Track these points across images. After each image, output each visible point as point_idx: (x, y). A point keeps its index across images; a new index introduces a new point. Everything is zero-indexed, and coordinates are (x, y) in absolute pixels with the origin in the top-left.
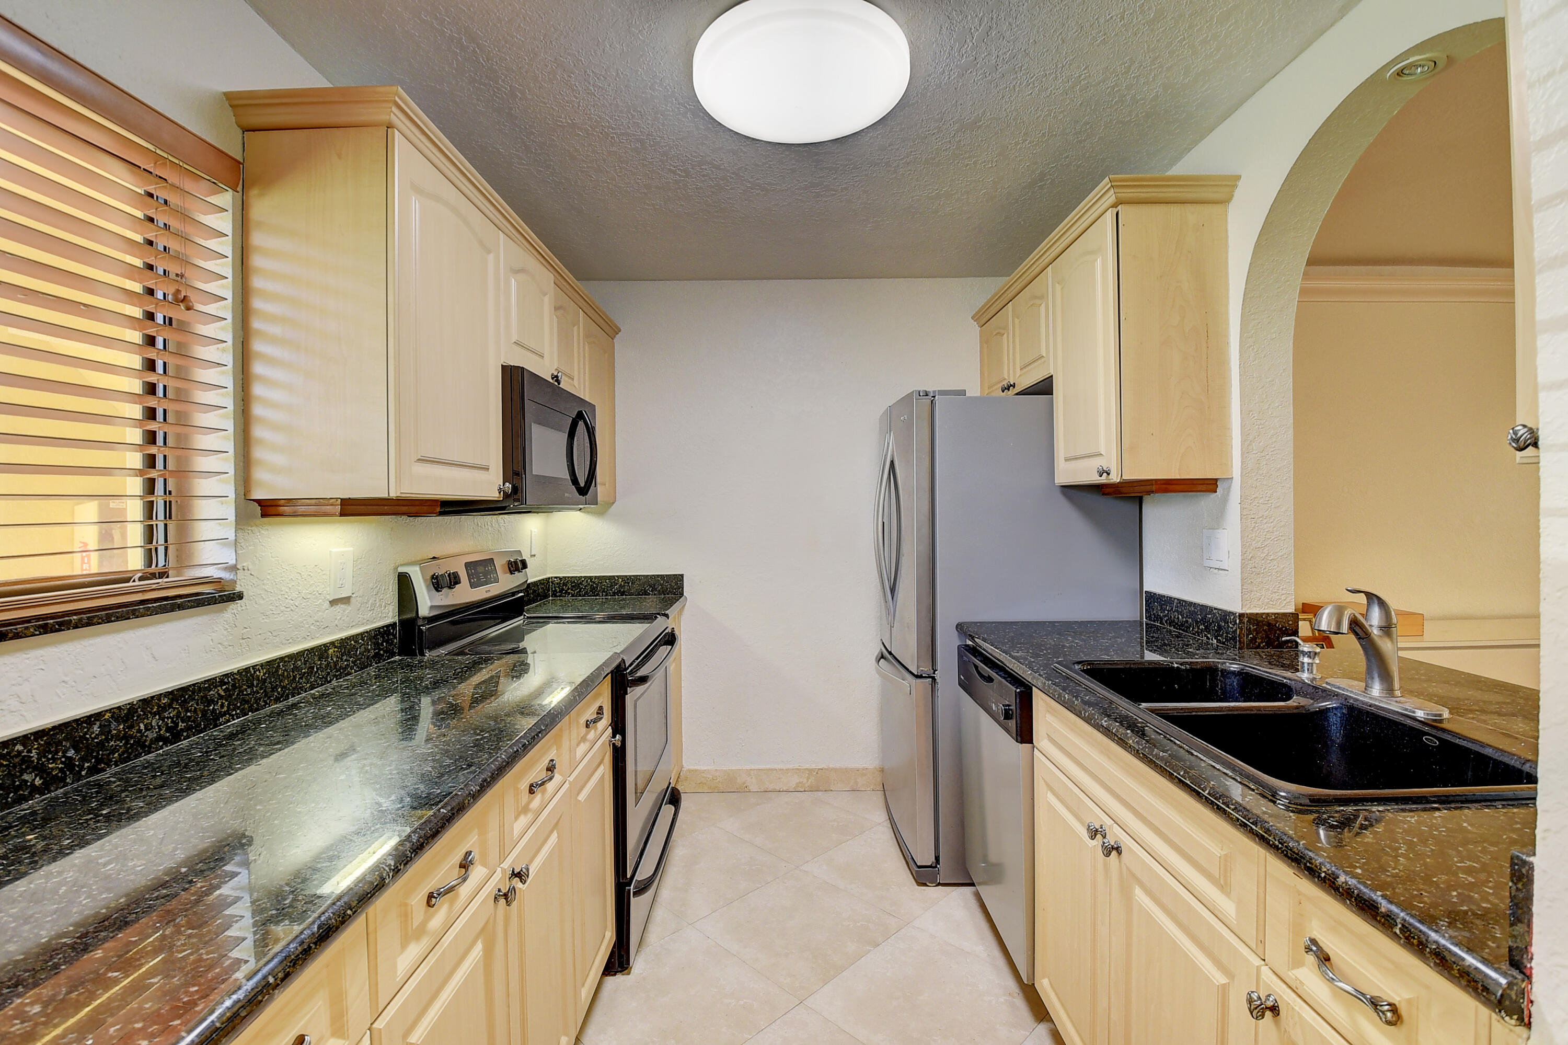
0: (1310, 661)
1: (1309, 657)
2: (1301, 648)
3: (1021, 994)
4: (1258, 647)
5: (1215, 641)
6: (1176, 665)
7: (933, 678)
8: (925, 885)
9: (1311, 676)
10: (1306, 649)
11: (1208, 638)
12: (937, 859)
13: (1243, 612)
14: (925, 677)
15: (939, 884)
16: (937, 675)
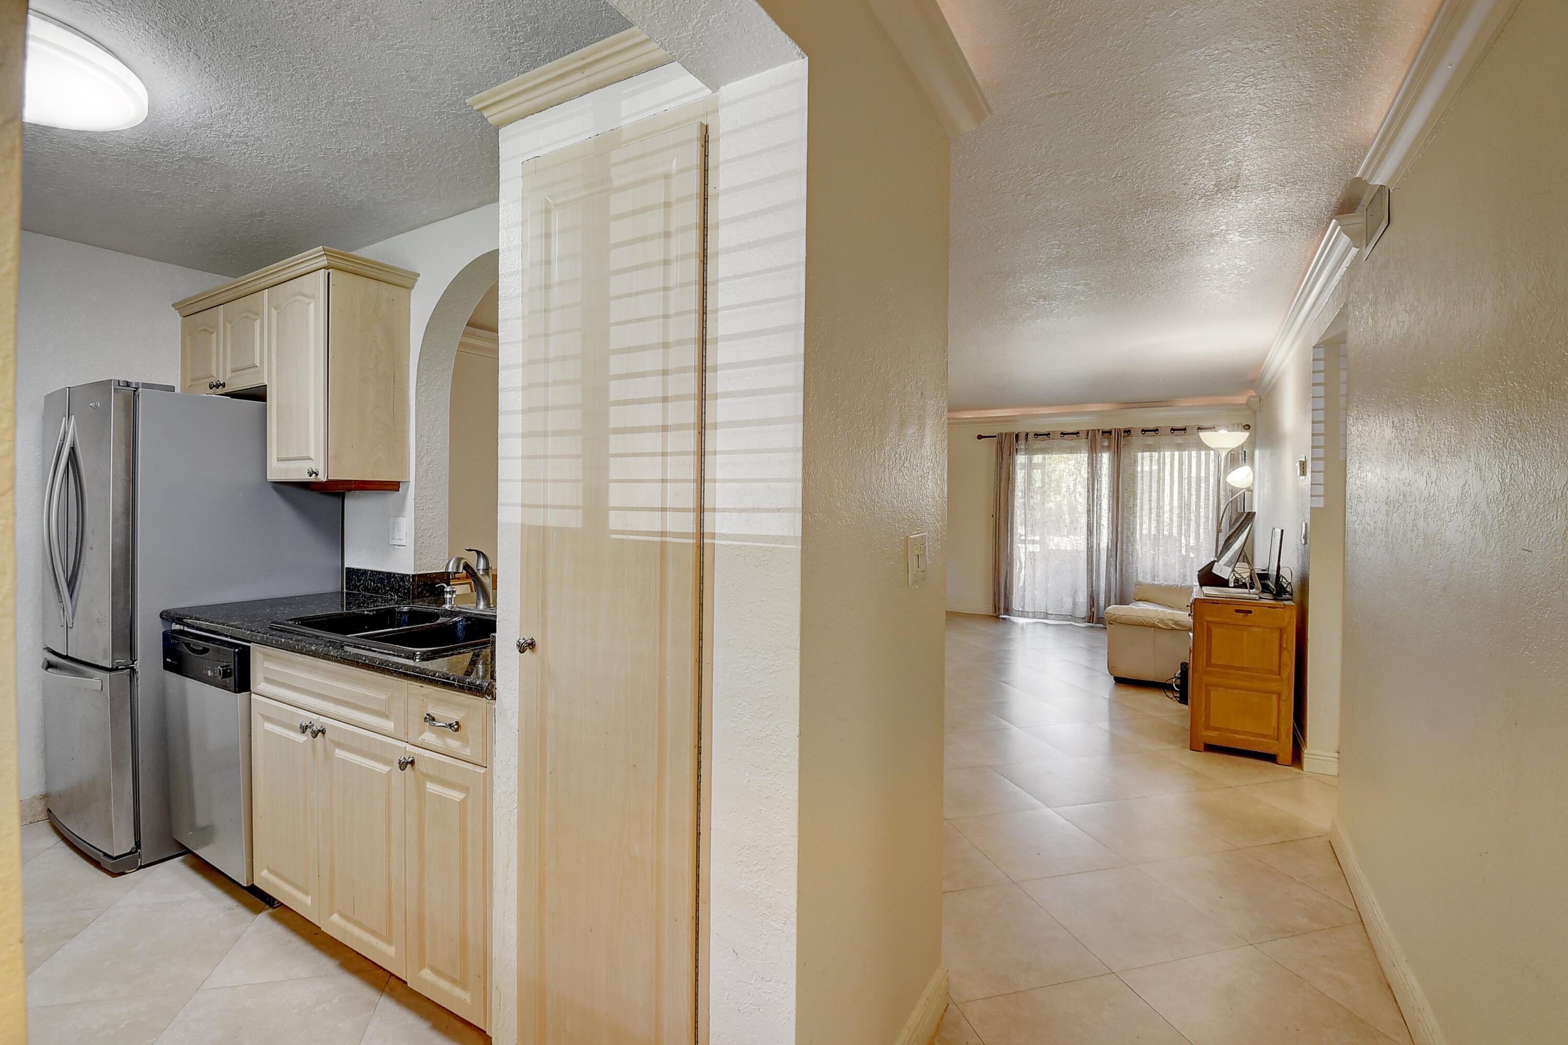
0: (450, 596)
1: (450, 594)
2: (445, 590)
3: (240, 905)
4: (425, 597)
5: (396, 597)
6: (366, 613)
7: (132, 668)
8: (123, 873)
9: (451, 606)
10: (448, 590)
11: (392, 596)
12: (138, 845)
13: (415, 573)
14: (122, 669)
15: (141, 867)
16: (137, 665)
